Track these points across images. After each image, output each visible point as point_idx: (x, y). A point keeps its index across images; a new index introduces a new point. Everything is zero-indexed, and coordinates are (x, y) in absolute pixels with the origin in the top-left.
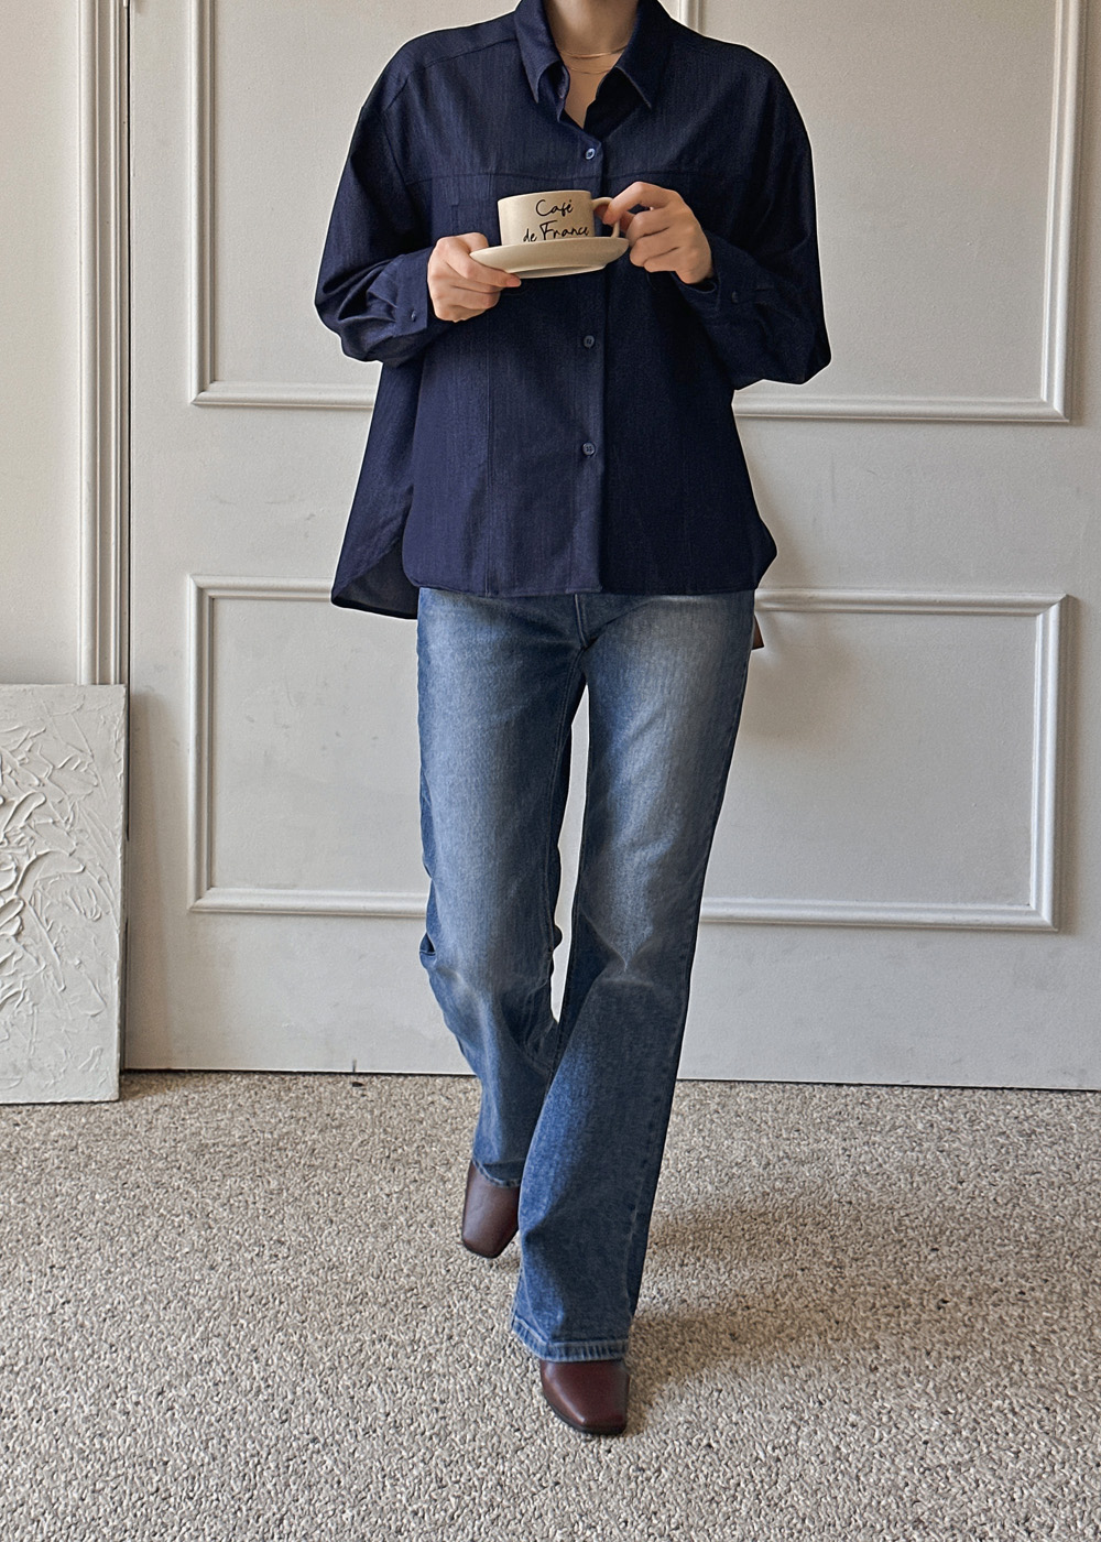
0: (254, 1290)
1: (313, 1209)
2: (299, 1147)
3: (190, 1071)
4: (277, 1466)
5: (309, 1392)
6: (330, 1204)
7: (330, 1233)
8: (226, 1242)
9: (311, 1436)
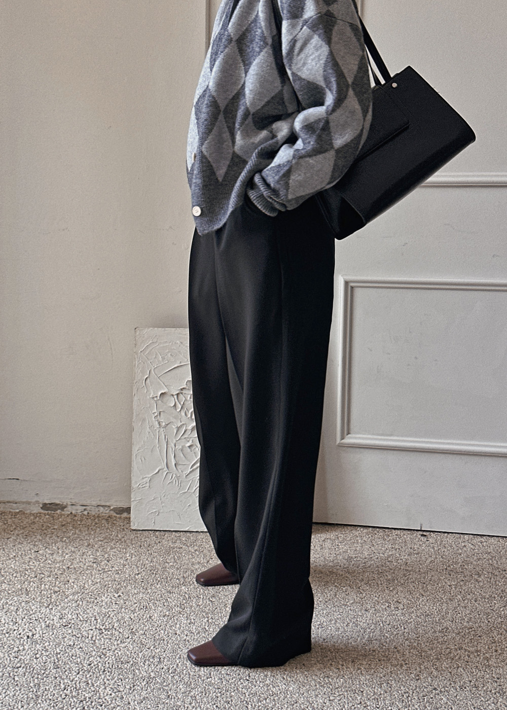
0: (390, 622)
1: (411, 588)
2: (399, 561)
3: (337, 525)
4: (418, 698)
5: (427, 668)
6: (420, 587)
7: (423, 600)
8: (371, 600)
9: (433, 687)
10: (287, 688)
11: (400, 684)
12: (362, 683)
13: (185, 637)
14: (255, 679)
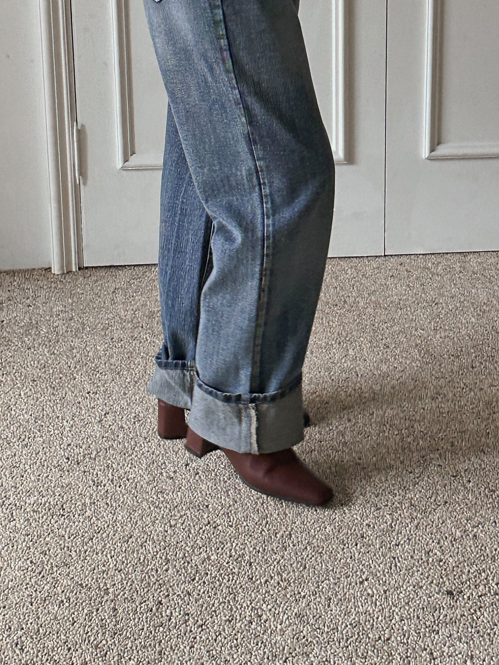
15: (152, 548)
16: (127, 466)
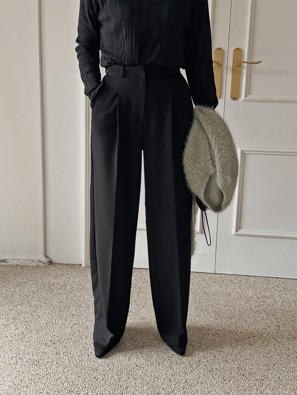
10: (57, 370)
11: (119, 363)
12: (99, 364)
13: (10, 339)
14: (41, 364)
15: (66, 386)
16: (73, 348)
